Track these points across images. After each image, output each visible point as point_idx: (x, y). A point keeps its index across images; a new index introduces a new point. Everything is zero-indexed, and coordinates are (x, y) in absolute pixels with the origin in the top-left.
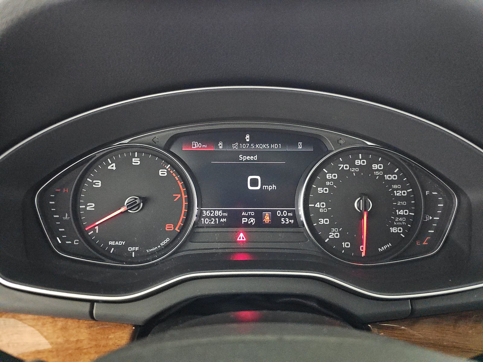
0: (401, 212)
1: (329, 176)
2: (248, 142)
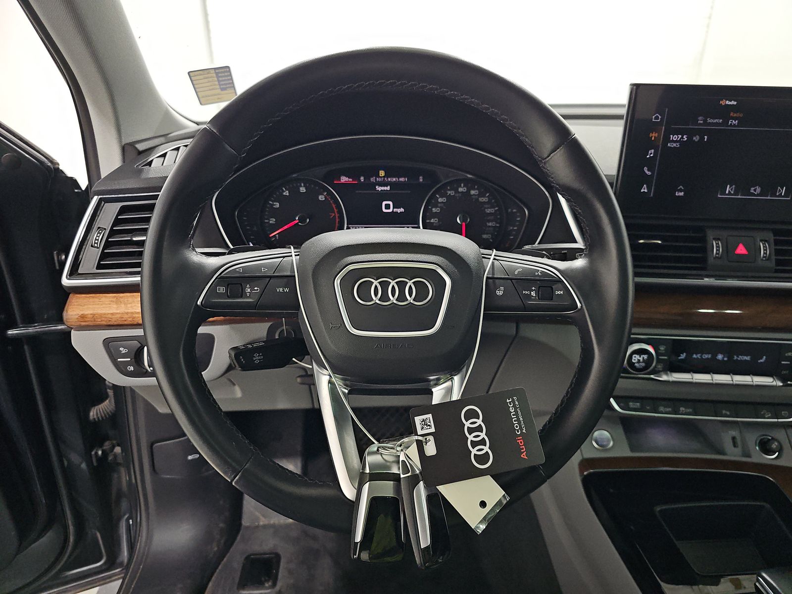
1: (440, 200)
2: (382, 177)
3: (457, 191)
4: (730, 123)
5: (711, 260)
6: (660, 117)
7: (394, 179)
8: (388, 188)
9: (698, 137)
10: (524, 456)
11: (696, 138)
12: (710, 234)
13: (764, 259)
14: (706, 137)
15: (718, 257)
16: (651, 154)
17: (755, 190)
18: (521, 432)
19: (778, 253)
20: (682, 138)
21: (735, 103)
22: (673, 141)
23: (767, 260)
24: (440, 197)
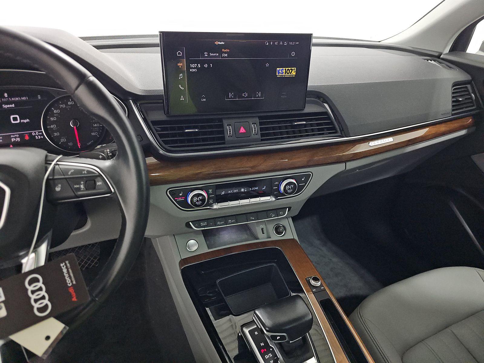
0: (96, 125)
1: (55, 111)
2: (7, 98)
3: (67, 104)
4: (223, 55)
5: (227, 138)
6: (181, 53)
7: (17, 99)
8: (13, 106)
9: (206, 65)
10: (74, 299)
11: (206, 66)
12: (225, 122)
13: (255, 134)
14: (211, 65)
15: (231, 136)
16: (181, 76)
17: (245, 95)
18: (72, 283)
19: (262, 129)
20: (197, 65)
21: (223, 43)
22: (192, 68)
23: (257, 134)
24: (55, 110)
